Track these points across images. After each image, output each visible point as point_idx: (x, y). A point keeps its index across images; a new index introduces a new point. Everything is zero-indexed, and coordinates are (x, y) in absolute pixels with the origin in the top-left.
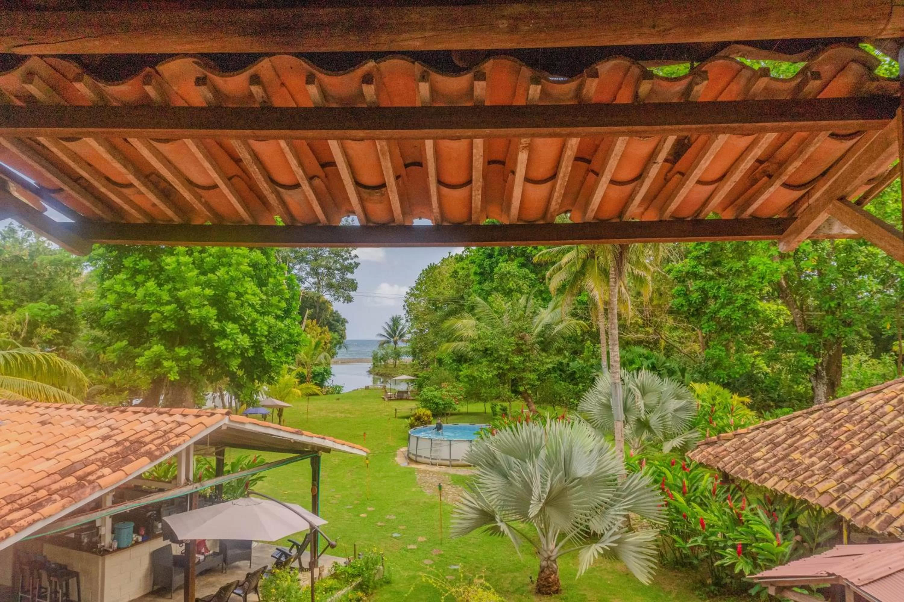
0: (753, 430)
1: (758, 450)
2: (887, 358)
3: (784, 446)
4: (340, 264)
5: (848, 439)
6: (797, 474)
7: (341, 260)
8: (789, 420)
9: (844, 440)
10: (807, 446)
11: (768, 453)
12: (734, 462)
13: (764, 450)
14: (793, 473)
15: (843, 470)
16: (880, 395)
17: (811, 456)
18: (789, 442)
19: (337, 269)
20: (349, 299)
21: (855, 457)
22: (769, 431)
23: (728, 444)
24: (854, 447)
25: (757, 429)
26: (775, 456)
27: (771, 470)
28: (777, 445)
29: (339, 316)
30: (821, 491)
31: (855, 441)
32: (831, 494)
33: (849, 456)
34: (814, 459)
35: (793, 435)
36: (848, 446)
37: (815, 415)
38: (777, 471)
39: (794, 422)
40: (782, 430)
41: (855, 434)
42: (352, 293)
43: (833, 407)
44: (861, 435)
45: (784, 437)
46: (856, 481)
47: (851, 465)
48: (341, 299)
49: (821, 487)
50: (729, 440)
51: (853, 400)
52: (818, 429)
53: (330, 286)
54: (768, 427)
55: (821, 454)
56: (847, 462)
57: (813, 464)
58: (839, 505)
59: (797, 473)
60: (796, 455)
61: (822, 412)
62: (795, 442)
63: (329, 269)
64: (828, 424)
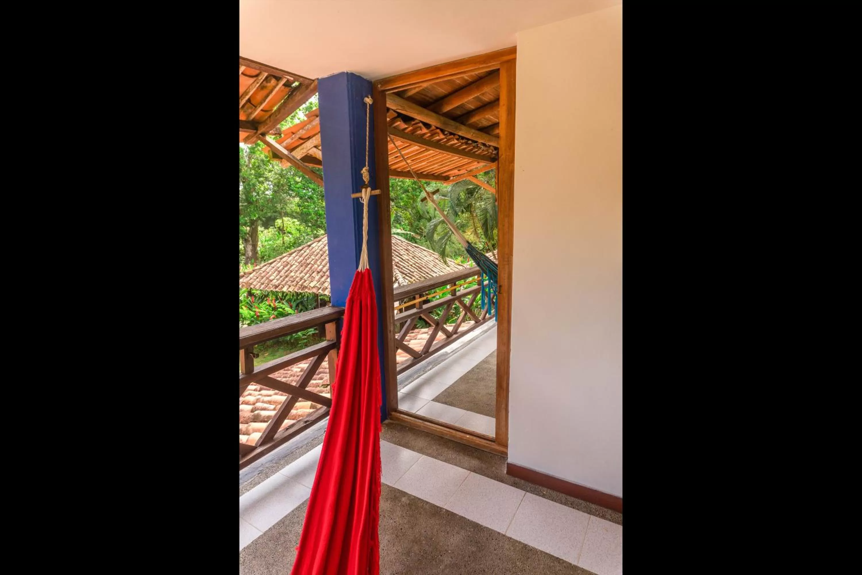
0: (263, 266)
1: (270, 276)
3: (284, 271)
5: (315, 263)
6: (298, 283)
8: (281, 259)
9: (313, 263)
10: (296, 269)
11: (277, 276)
12: (259, 284)
13: (275, 275)
14: (295, 282)
15: (317, 278)
16: (321, 242)
17: (300, 273)
18: (286, 269)
21: (321, 270)
22: (273, 265)
23: (251, 276)
24: (319, 266)
25: (265, 265)
26: (281, 277)
27: (283, 283)
28: (279, 272)
30: (312, 286)
31: (318, 263)
32: (317, 287)
33: (318, 270)
34: (303, 274)
35: (287, 265)
36: (316, 266)
37: (294, 255)
38: (286, 283)
39: (284, 259)
40: (279, 264)
41: (317, 260)
43: (301, 250)
44: (320, 260)
45: (282, 267)
46: (325, 280)
47: (321, 273)
49: (312, 285)
50: (250, 274)
51: (309, 246)
52: (299, 261)
54: (271, 263)
55: (305, 271)
56: (318, 272)
57: (303, 277)
58: (322, 290)
59: (297, 282)
60: (292, 274)
61: (296, 253)
62: (289, 269)
64: (302, 258)
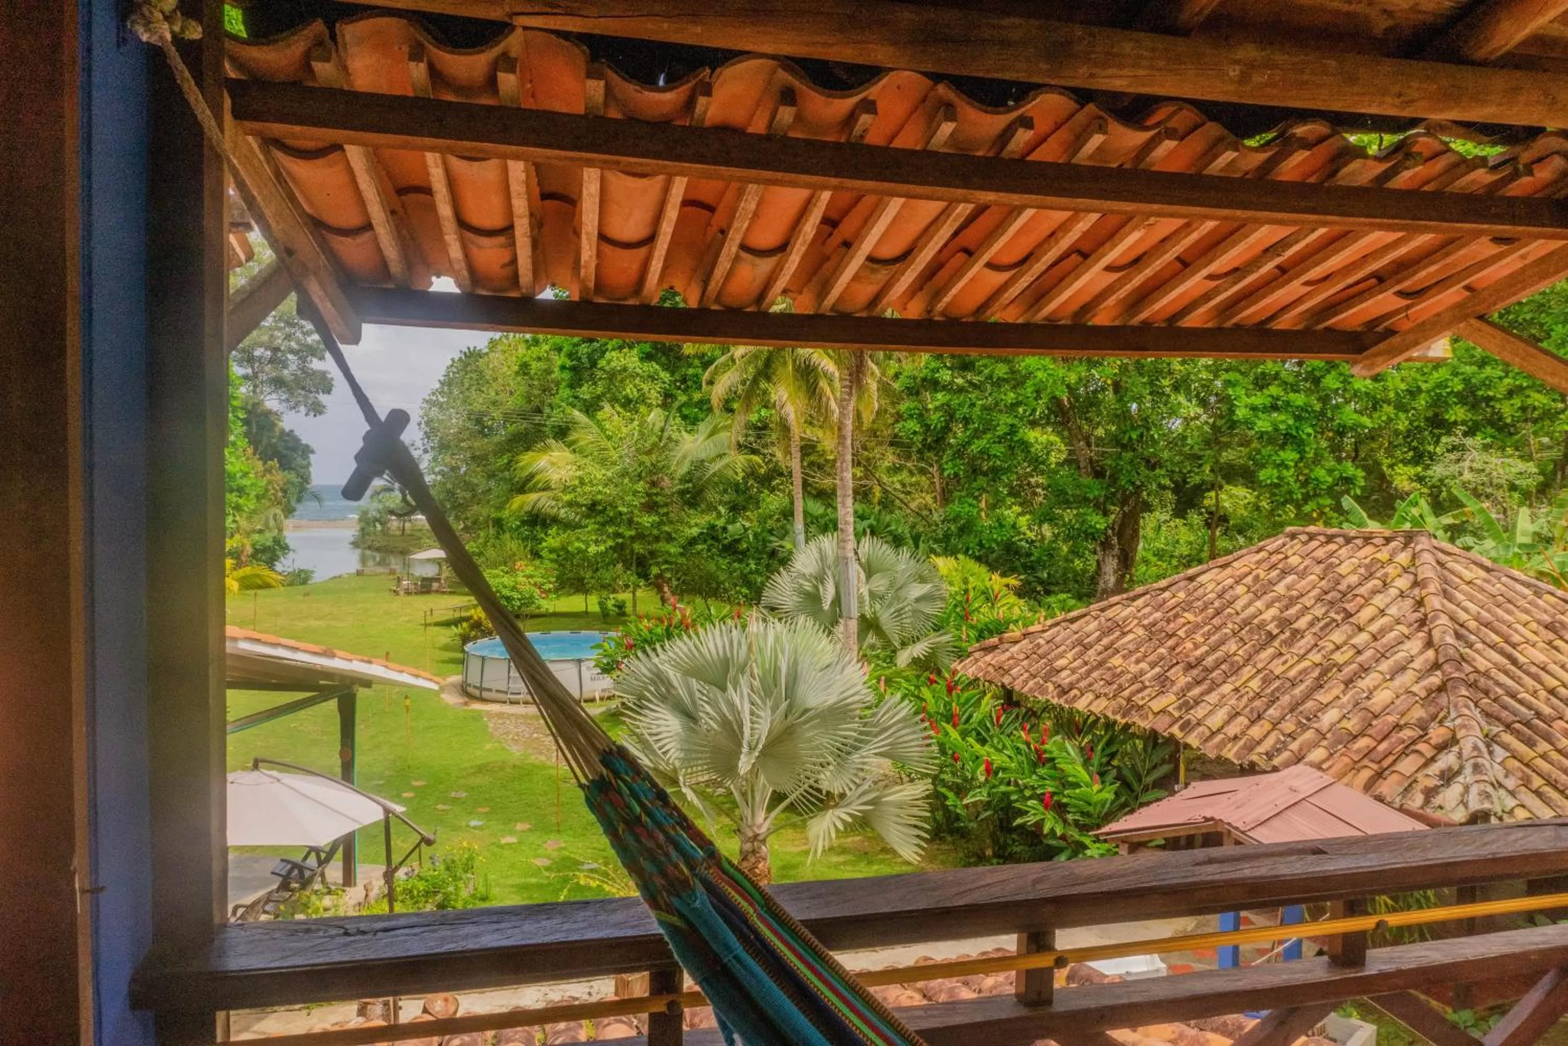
0: (1051, 627)
1: (1061, 656)
2: (1195, 518)
3: (1099, 648)
4: (298, 343)
5: (1189, 634)
6: (1121, 688)
7: (299, 334)
8: (1102, 610)
9: (1183, 636)
10: (1131, 647)
11: (1075, 660)
12: (1026, 675)
13: (1070, 655)
14: (1115, 686)
15: (1183, 681)
16: (1229, 571)
17: (1138, 662)
18: (1105, 641)
19: (292, 351)
20: (317, 409)
21: (1200, 660)
22: (1075, 626)
23: (1015, 649)
24: (1196, 646)
25: (1057, 624)
26: (1086, 663)
27: (1082, 684)
28: (1087, 648)
29: (297, 440)
30: (1156, 710)
31: (1199, 638)
32: (1170, 714)
33: (1192, 660)
34: (1144, 665)
35: (1110, 631)
36: (1189, 645)
37: (1140, 602)
38: (1090, 685)
39: (1110, 613)
40: (1094, 625)
41: (1198, 626)
42: (323, 398)
43: (1164, 590)
44: (1206, 628)
45: (1098, 633)
46: (1202, 694)
47: (1195, 672)
48: (303, 409)
49: (1156, 705)
50: (1016, 642)
51: (1191, 579)
52: (1146, 622)
53: (278, 383)
54: (1073, 621)
55: (1152, 658)
56: (1190, 667)
57: (1142, 673)
58: (1182, 728)
59: (1120, 686)
60: (1116, 661)
61: (1148, 596)
62: (1112, 643)
63: (276, 350)
64: (1158, 615)
